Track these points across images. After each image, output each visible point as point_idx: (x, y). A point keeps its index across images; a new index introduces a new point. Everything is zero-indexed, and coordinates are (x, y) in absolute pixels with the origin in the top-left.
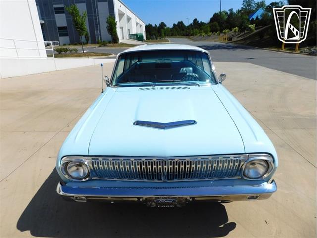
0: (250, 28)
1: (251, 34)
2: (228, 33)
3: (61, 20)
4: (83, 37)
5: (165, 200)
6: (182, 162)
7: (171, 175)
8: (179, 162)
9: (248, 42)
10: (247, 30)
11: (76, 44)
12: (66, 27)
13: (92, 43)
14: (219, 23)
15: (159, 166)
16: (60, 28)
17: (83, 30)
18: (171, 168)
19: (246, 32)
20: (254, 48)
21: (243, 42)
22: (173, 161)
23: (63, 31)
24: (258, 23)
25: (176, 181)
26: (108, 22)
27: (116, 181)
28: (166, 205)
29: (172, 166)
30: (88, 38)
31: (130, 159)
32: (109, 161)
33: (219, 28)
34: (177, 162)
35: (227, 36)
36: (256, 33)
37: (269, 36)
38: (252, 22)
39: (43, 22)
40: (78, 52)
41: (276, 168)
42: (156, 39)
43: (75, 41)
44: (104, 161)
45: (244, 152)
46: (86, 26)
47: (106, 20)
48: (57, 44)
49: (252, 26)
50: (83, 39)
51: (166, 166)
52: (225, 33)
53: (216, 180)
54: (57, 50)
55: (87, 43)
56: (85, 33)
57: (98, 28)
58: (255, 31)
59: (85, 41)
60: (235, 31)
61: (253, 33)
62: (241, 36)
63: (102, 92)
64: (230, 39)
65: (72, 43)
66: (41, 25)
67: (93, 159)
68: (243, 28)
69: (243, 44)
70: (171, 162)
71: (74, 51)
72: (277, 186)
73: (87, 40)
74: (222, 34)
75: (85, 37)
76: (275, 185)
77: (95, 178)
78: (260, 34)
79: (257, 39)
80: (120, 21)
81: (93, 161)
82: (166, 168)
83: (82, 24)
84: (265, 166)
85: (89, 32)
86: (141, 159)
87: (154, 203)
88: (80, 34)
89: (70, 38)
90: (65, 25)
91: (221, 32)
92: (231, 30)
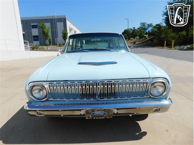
0: (145, 37)
1: (146, 40)
2: (133, 40)
3: (35, 32)
4: (48, 41)
5: (98, 112)
6: (110, 83)
7: (102, 95)
8: (108, 84)
9: (145, 44)
10: (144, 38)
11: (43, 46)
12: (38, 36)
13: (53, 45)
14: (127, 35)
15: (94, 87)
16: (34, 36)
17: (48, 36)
18: (102, 88)
19: (143, 39)
20: (148, 47)
21: (142, 44)
22: (104, 83)
23: (36, 38)
24: (150, 34)
25: (105, 99)
26: (62, 33)
27: (65, 101)
28: (99, 117)
29: (103, 86)
30: (51, 42)
31: (75, 82)
32: (61, 84)
33: (128, 37)
34: (106, 83)
35: (132, 41)
36: (149, 39)
37: (156, 41)
38: (146, 34)
39: (24, 33)
40: (44, 49)
41: (170, 88)
42: (91, 43)
43: (43, 44)
44: (57, 84)
45: (149, 77)
46: (50, 34)
47: (62, 32)
48: (32, 45)
49: (147, 36)
50: (47, 42)
51: (99, 87)
52: (131, 40)
53: (132, 99)
54: (31, 48)
55: (50, 45)
56: (49, 39)
57: (57, 37)
58: (148, 38)
59: (49, 44)
60: (137, 39)
61: (147, 39)
62: (141, 41)
63: (58, 55)
64: (135, 43)
65: (41, 45)
66: (23, 34)
67: (50, 83)
68: (141, 37)
69: (142, 45)
70: (102, 83)
71: (42, 49)
72: (172, 102)
73: (50, 43)
74: (129, 41)
75: (49, 41)
76: (170, 101)
77: (51, 99)
78: (151, 40)
79: (150, 42)
80: (70, 33)
81: (50, 84)
82: (99, 88)
83: (47, 33)
84: (163, 87)
85: (51, 38)
86: (82, 82)
87: (90, 116)
88: (46, 39)
89: (40, 42)
90: (37, 34)
91: (129, 39)
92: (135, 38)
